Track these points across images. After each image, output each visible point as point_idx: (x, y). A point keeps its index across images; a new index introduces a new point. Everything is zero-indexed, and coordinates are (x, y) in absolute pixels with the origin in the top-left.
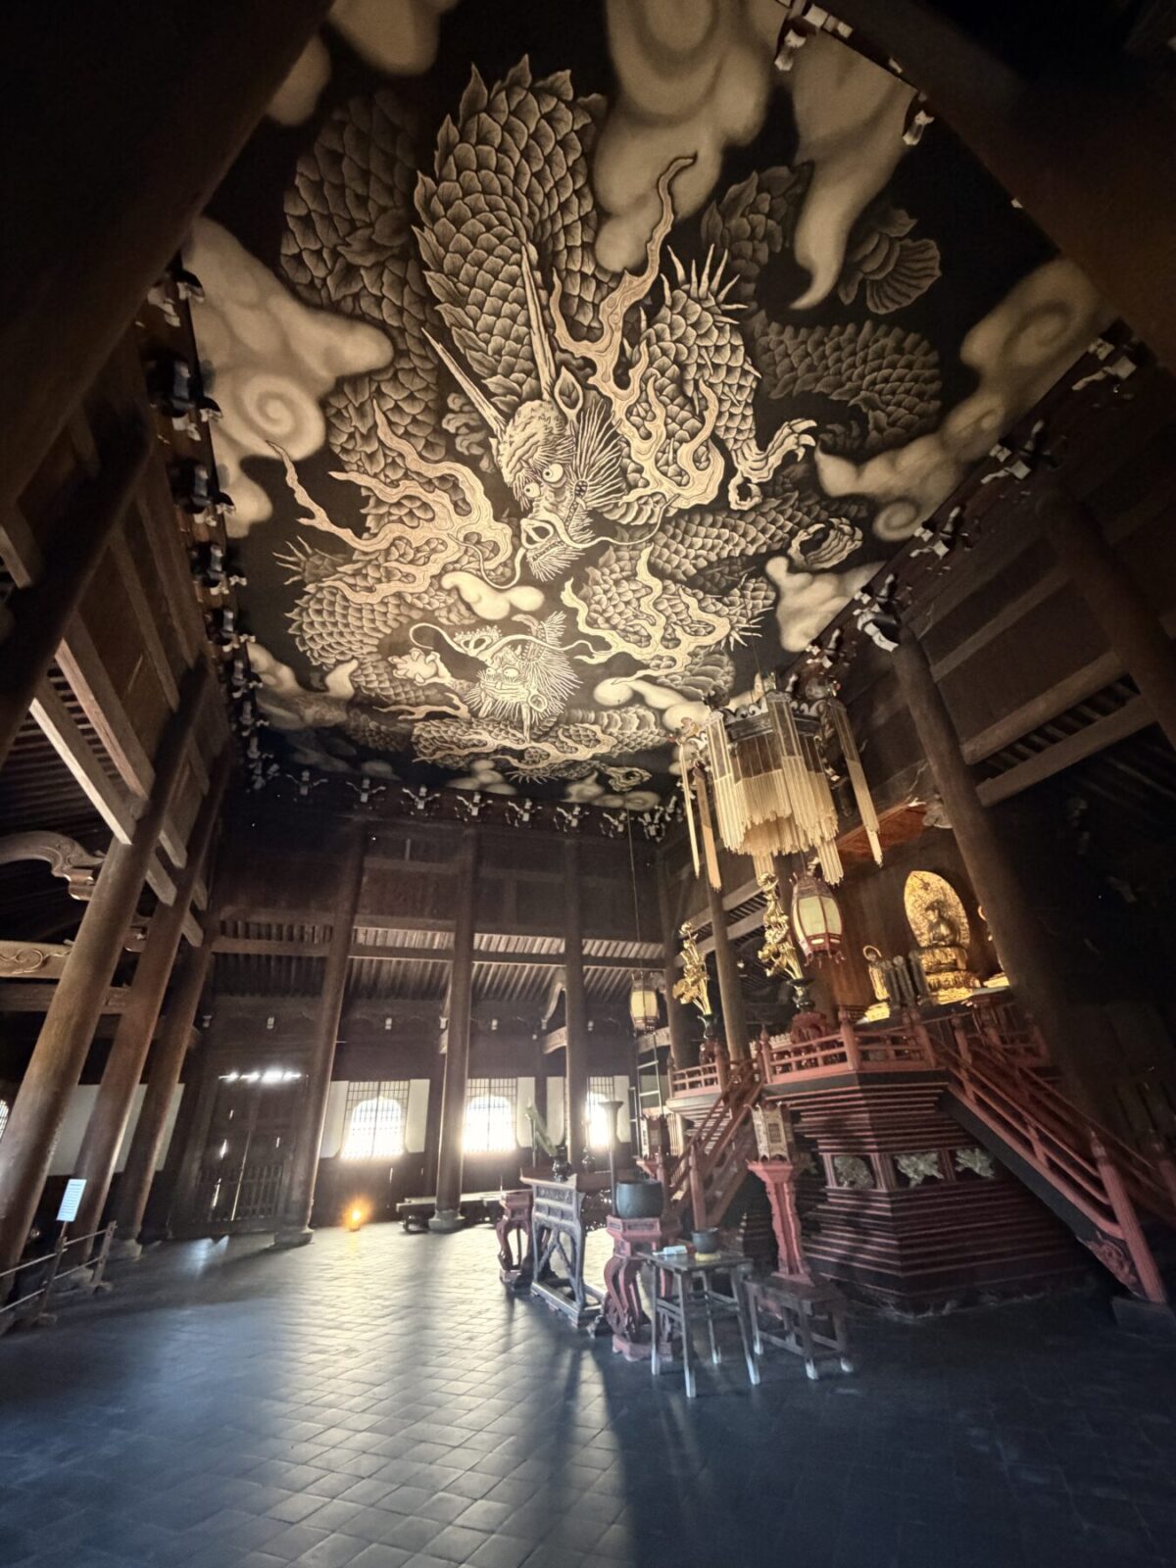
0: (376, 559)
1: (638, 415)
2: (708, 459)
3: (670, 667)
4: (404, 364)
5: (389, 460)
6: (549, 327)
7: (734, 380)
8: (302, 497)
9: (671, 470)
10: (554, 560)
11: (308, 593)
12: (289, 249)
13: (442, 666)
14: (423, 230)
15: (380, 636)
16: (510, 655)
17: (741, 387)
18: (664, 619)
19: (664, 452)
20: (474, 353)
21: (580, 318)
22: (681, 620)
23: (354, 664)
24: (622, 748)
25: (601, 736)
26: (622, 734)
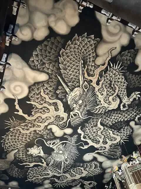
0: (32, 122)
1: (101, 91)
2: (116, 99)
3: (104, 150)
4: (51, 80)
5: (42, 99)
6: (83, 74)
7: (122, 84)
8: (17, 107)
9: (107, 102)
10: (77, 121)
11: (10, 131)
12: (31, 59)
13: (41, 150)
14: (61, 57)
15: (27, 142)
16: (61, 147)
17: (124, 85)
18: (103, 136)
19: (106, 98)
20: (66, 78)
21: (90, 73)
22: (108, 137)
23: (17, 150)
24: (89, 175)
25: (83, 171)
26: (90, 170)
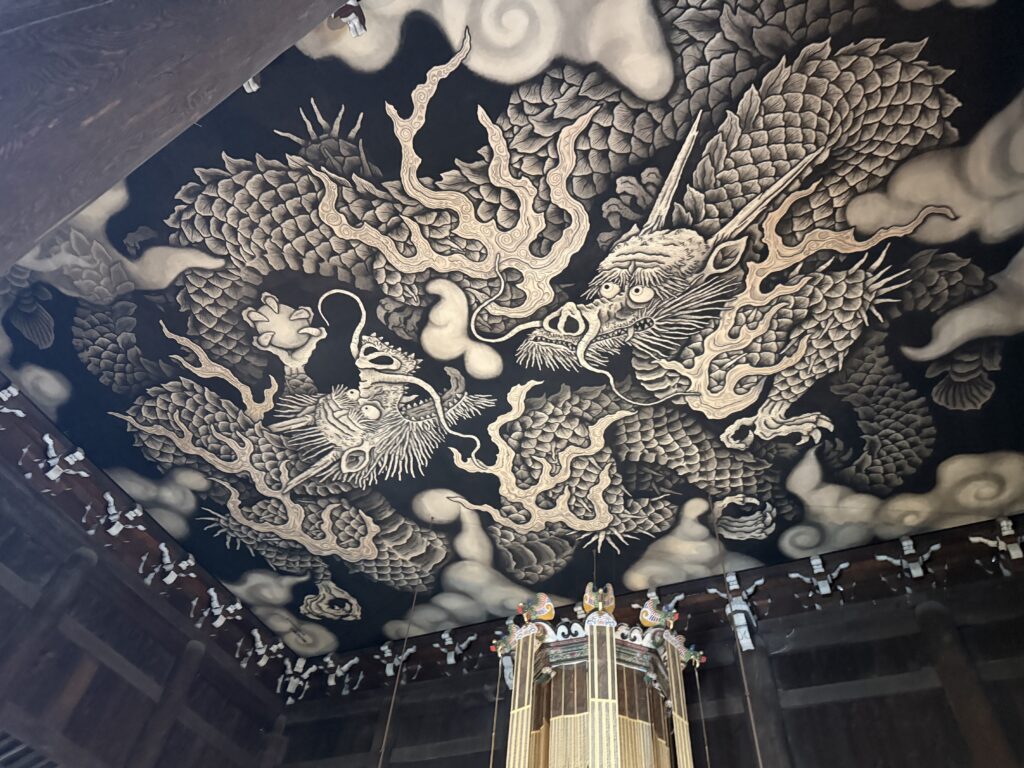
0: (404, 206)
1: (747, 317)
2: (748, 389)
3: (517, 521)
4: (656, 114)
6: (773, 205)
7: (824, 355)
8: (423, 94)
9: (718, 373)
10: (550, 355)
11: (285, 162)
13: (312, 346)
14: (787, 66)
15: (293, 265)
16: (395, 395)
17: (823, 364)
18: (568, 476)
19: (729, 357)
20: (709, 163)
21: (796, 223)
22: (578, 490)
23: (219, 263)
24: (370, 568)
25: (367, 541)
26: (391, 554)
